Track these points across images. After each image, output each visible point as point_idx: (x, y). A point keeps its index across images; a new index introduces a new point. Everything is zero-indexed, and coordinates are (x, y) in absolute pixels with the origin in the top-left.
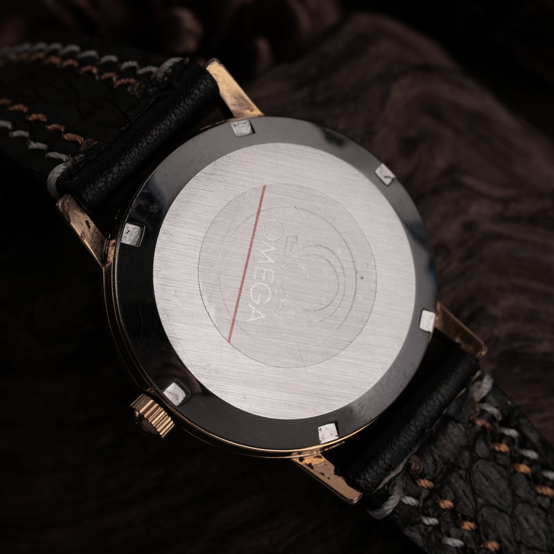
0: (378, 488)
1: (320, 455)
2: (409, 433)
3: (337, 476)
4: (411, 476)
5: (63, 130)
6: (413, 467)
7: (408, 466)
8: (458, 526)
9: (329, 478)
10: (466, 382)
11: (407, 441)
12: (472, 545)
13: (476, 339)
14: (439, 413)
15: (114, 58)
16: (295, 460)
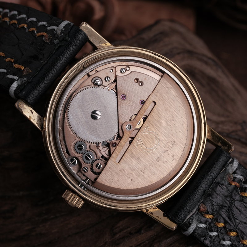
0: (184, 221)
1: (156, 207)
2: (197, 193)
3: (165, 217)
4: (201, 213)
5: (13, 61)
6: (201, 209)
7: (199, 209)
8: (228, 235)
9: (161, 219)
10: (225, 165)
11: (197, 197)
12: (236, 243)
13: (228, 143)
14: (212, 182)
15: (34, 19)
16: (144, 211)
